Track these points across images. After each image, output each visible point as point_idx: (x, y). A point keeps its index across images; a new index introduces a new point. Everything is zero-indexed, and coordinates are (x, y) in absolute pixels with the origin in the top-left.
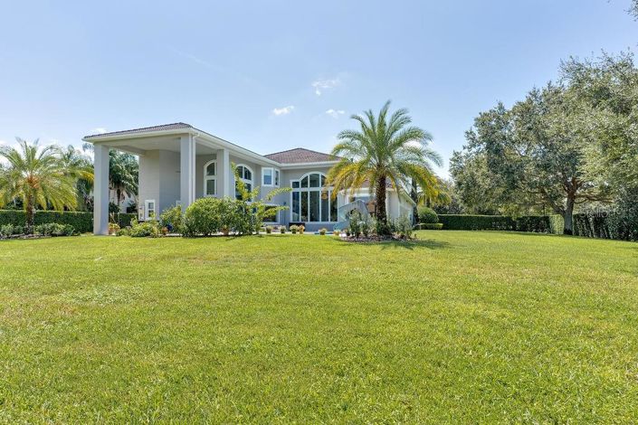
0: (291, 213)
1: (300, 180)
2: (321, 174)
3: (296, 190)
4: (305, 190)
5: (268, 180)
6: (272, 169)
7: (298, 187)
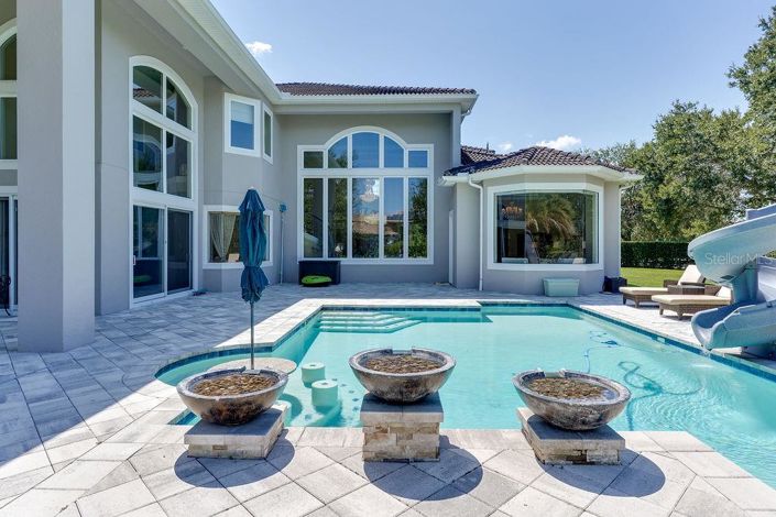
0: (301, 235)
1: (324, 148)
2: (383, 133)
3: (314, 173)
4: (338, 173)
5: (242, 134)
6: (256, 103)
7: (320, 165)
